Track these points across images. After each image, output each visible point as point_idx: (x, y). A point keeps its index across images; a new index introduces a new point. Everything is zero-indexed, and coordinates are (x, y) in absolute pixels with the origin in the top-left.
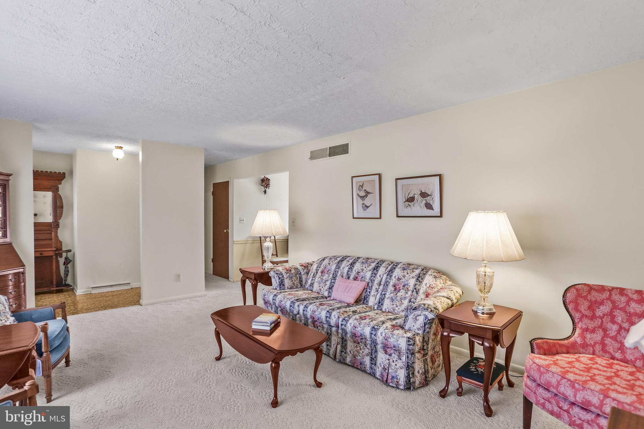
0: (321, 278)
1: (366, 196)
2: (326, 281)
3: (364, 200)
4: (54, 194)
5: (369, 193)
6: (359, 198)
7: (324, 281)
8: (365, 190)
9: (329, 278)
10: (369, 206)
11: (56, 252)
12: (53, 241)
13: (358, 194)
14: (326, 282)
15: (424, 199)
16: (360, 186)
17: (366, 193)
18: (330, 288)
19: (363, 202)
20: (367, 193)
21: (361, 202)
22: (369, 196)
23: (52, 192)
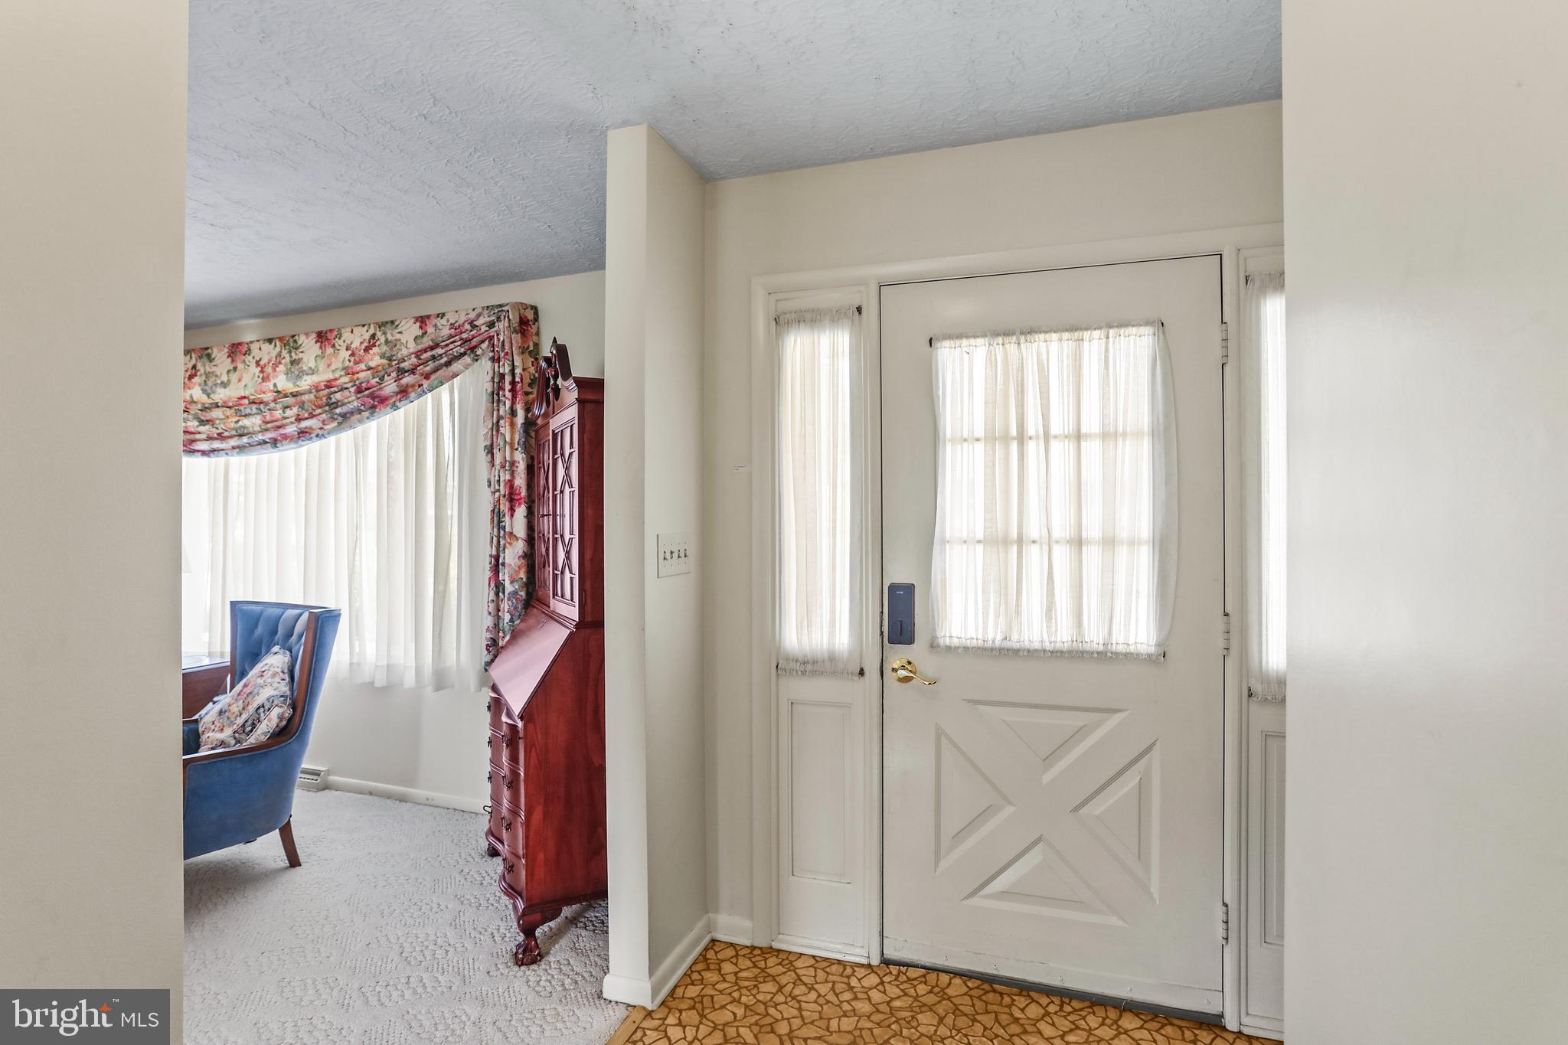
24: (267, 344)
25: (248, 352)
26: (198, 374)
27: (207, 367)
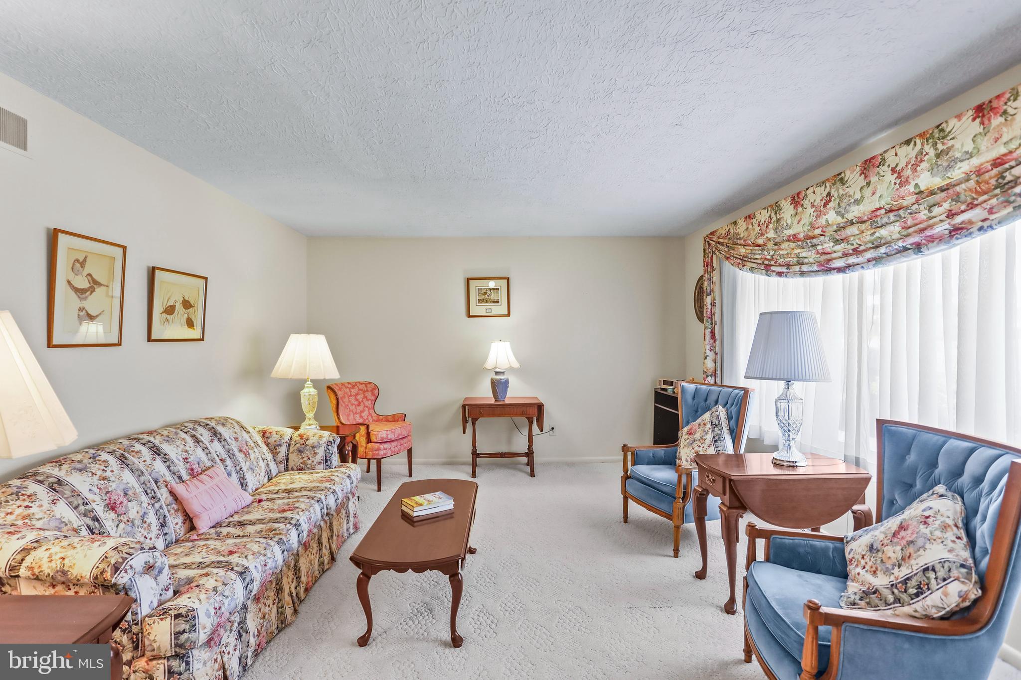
0: (125, 520)
1: (92, 290)
2: (143, 517)
3: (86, 298)
5: (99, 284)
6: (72, 293)
7: (138, 522)
8: (89, 275)
9: (145, 505)
10: (97, 316)
13: (69, 282)
14: (145, 519)
15: (186, 311)
16: (77, 260)
17: (91, 282)
18: (162, 525)
19: (81, 305)
20: (95, 283)
21: (75, 301)
22: (99, 291)
24: (905, 147)
25: (882, 163)
27: (841, 190)
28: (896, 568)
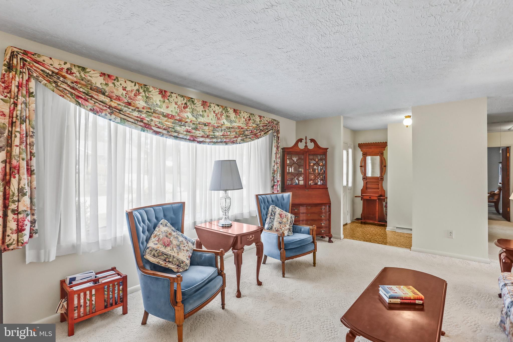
4: (381, 157)
11: (379, 198)
12: (380, 190)
23: (379, 156)
24: (217, 106)
25: (210, 106)
26: (188, 107)
27: (192, 106)
28: (288, 222)
